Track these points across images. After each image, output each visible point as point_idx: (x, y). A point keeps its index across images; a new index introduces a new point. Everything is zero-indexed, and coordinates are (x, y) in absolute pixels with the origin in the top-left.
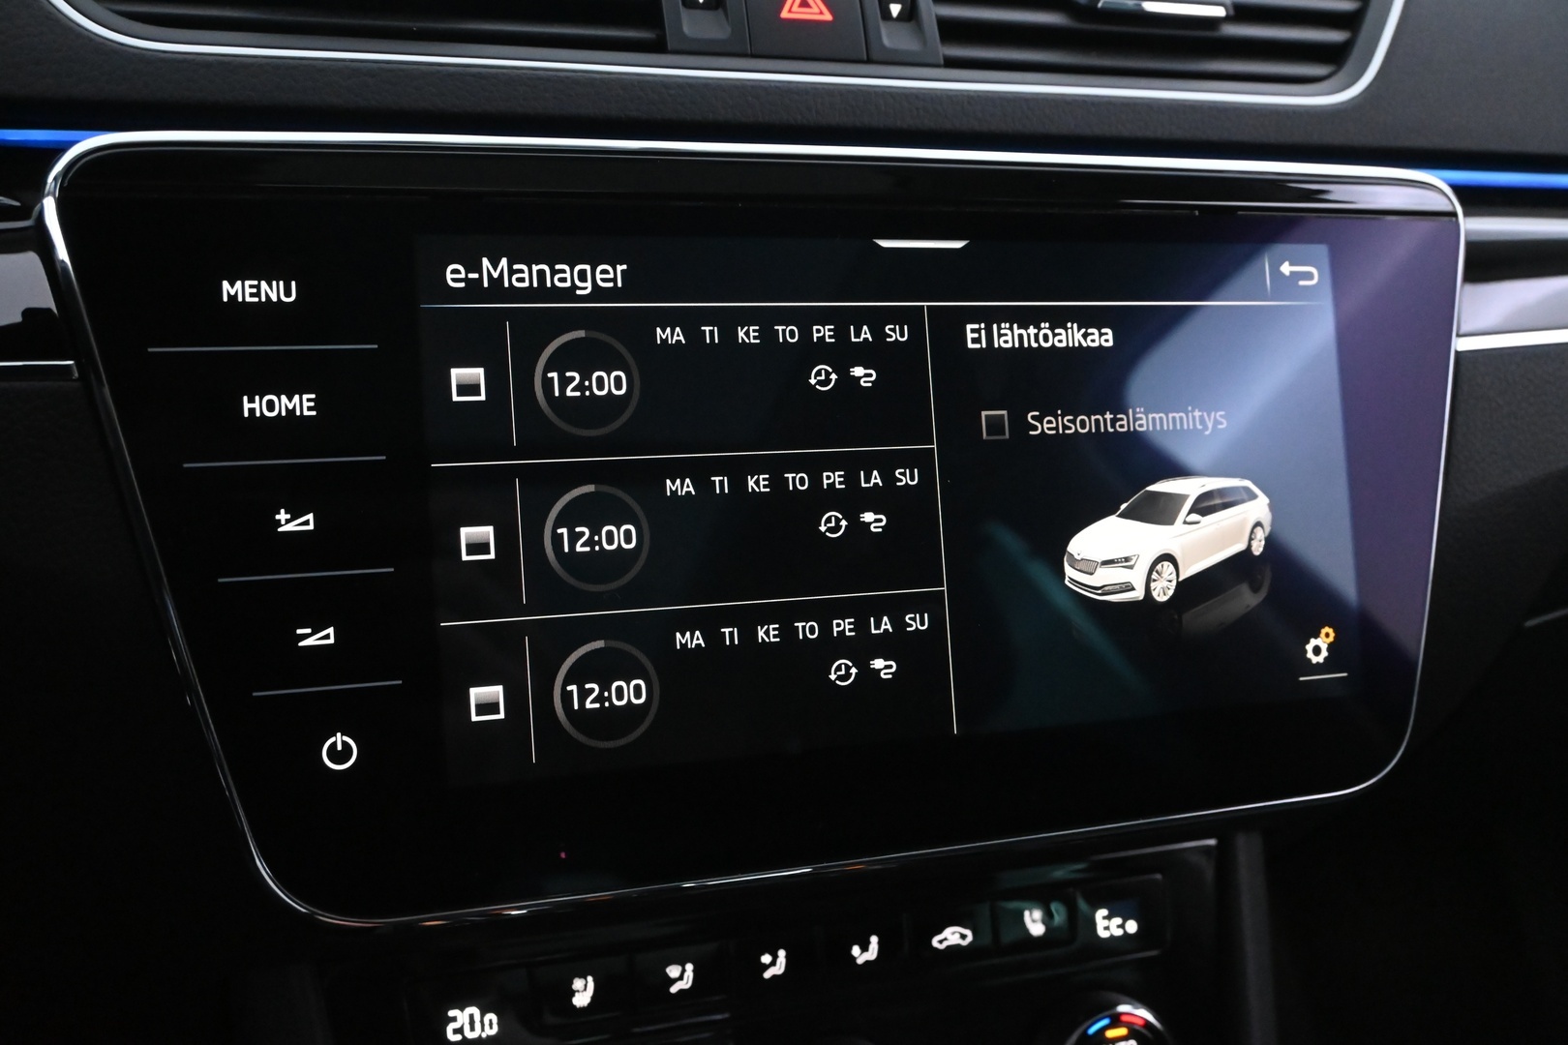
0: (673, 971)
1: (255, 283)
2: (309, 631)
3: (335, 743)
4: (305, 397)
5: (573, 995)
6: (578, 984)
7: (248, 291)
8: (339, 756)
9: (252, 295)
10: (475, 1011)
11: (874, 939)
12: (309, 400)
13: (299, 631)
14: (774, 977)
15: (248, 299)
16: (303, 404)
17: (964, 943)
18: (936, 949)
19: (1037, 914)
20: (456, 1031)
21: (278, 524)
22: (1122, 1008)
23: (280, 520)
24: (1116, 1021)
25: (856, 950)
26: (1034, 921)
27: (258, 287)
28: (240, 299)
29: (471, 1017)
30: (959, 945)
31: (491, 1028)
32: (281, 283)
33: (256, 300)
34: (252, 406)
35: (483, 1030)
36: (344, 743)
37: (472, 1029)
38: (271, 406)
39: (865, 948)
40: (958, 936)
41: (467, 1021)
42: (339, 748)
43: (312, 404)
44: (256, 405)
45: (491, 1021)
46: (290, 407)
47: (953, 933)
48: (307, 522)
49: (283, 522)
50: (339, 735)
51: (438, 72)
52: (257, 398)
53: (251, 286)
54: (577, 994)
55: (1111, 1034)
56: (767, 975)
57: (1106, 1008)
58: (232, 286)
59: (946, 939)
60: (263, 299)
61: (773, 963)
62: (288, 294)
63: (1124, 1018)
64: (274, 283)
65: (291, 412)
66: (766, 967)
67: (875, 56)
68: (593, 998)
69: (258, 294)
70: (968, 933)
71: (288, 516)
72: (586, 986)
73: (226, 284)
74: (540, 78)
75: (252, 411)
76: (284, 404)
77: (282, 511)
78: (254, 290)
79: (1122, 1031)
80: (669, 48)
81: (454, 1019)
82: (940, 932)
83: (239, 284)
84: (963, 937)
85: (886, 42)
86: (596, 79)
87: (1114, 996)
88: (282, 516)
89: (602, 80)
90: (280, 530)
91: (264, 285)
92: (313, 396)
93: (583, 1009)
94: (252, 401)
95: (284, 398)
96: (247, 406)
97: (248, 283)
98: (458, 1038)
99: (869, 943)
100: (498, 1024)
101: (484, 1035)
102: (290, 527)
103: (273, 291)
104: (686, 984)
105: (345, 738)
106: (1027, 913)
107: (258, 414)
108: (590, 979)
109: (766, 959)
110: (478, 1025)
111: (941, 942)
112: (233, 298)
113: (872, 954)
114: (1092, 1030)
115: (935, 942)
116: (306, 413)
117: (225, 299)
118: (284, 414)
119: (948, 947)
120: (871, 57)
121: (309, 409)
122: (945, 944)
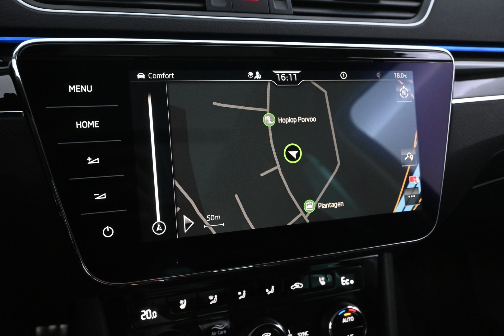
0: (211, 298)
2: (98, 194)
3: (107, 229)
5: (180, 305)
6: (181, 302)
7: (77, 88)
8: (108, 233)
9: (78, 90)
10: (149, 310)
11: (273, 287)
12: (97, 123)
13: (95, 195)
14: (242, 299)
15: (77, 91)
16: (95, 124)
17: (301, 288)
18: (292, 289)
19: (323, 278)
20: (144, 317)
21: (88, 161)
22: (349, 307)
24: (347, 311)
25: (267, 290)
26: (322, 281)
27: (80, 87)
28: (75, 91)
29: (149, 312)
30: (299, 289)
31: (155, 316)
32: (87, 86)
33: (80, 91)
34: (79, 125)
35: (152, 316)
36: (109, 229)
37: (149, 316)
38: (85, 125)
39: (270, 290)
40: (298, 285)
41: (147, 314)
43: (98, 124)
44: (80, 124)
45: (155, 313)
46: (91, 125)
47: (297, 285)
48: (97, 161)
49: (89, 161)
50: (108, 226)
51: (135, 18)
53: (78, 87)
54: (181, 305)
55: (346, 315)
56: (240, 298)
57: (344, 307)
58: (72, 87)
59: (295, 286)
60: (82, 91)
61: (242, 295)
62: (89, 89)
63: (350, 310)
64: (85, 86)
65: (91, 127)
66: (240, 296)
67: (272, 12)
68: (186, 306)
69: (80, 90)
70: (302, 284)
71: (91, 159)
72: (184, 302)
73: (70, 87)
74: (167, 20)
75: (79, 126)
76: (89, 124)
77: (89, 157)
78: (79, 88)
79: (349, 314)
80: (207, 10)
81: (143, 313)
82: (293, 284)
83: (74, 86)
84: (300, 286)
85: (275, 7)
86: (184, 20)
87: (346, 303)
88: (89, 159)
89: (186, 20)
90: (88, 163)
91: (82, 87)
92: (98, 121)
93: (183, 309)
94: (79, 123)
95: (89, 122)
96: (77, 125)
97: (77, 86)
98: (145, 319)
99: (271, 288)
100: (157, 314)
101: (152, 318)
102: (92, 162)
103: (85, 89)
104: (215, 301)
105: (110, 228)
106: (320, 278)
107: (81, 127)
108: (185, 300)
109: (240, 293)
111: (293, 287)
112: (72, 91)
113: (272, 291)
114: (340, 314)
115: (292, 287)
116: (96, 127)
117: (70, 91)
118: (89, 127)
119: (296, 289)
120: (270, 12)
121: (97, 125)
122: (295, 288)
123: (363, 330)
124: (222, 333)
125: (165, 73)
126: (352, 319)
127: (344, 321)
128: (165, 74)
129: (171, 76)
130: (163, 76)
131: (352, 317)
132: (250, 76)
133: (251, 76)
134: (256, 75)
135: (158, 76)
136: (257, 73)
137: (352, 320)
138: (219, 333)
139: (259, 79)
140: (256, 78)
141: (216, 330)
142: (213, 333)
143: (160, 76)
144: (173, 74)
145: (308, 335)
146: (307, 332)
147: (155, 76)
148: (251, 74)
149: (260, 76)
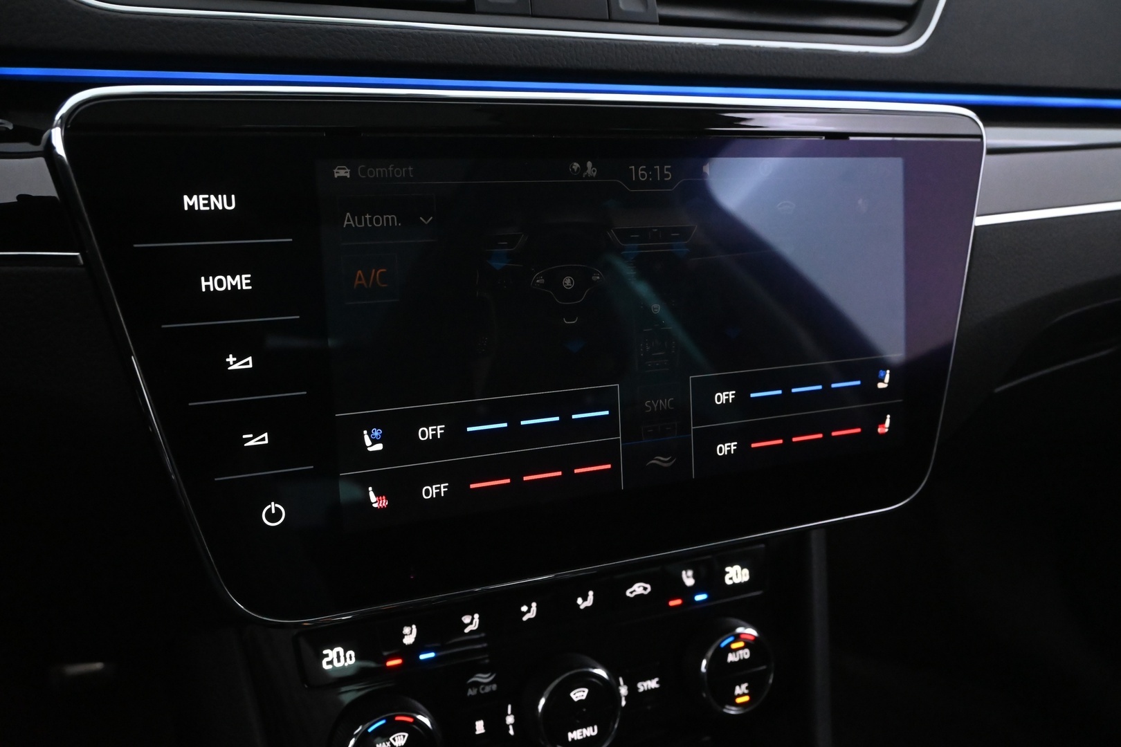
0: (466, 619)
1: (207, 196)
2: (251, 436)
3: (270, 509)
4: (244, 276)
6: (406, 630)
7: (202, 202)
8: (273, 517)
9: (205, 205)
10: (341, 650)
11: (591, 593)
12: (246, 279)
13: (244, 436)
14: (529, 619)
15: (202, 208)
16: (242, 282)
17: (646, 593)
18: (629, 597)
19: (690, 573)
20: (328, 663)
21: (228, 364)
22: (740, 630)
23: (229, 362)
24: (738, 638)
25: (580, 601)
26: (688, 577)
27: (208, 199)
28: (196, 208)
29: (338, 653)
30: (642, 595)
31: (351, 660)
32: (225, 196)
33: (208, 208)
34: (207, 283)
35: (345, 661)
36: (276, 508)
37: (339, 661)
38: (220, 283)
39: (585, 599)
40: (642, 588)
41: (335, 656)
42: (273, 511)
43: (249, 281)
44: (210, 283)
45: (350, 655)
46: (234, 283)
47: (639, 587)
48: (248, 363)
49: (231, 363)
50: (273, 503)
51: (320, 29)
52: (211, 278)
53: (204, 199)
54: (406, 637)
55: (734, 646)
56: (525, 618)
57: (730, 630)
58: (191, 199)
59: (634, 591)
60: (213, 208)
61: (529, 611)
63: (742, 636)
64: (220, 196)
65: (234, 287)
66: (524, 614)
67: (614, 16)
68: (416, 638)
69: (208, 205)
70: (648, 586)
71: (235, 359)
72: (411, 631)
73: (186, 198)
74: (391, 34)
75: (208, 287)
76: (229, 282)
77: (231, 356)
78: (206, 202)
79: (741, 644)
80: (476, 10)
81: (327, 656)
82: (631, 586)
83: (195, 197)
84: (645, 589)
85: (622, 6)
86: (428, 35)
87: (734, 621)
88: (231, 359)
89: (432, 35)
90: (229, 368)
91: (213, 198)
92: (249, 276)
93: (409, 646)
94: (207, 280)
95: (229, 278)
96: (204, 284)
97: (201, 197)
98: (330, 667)
99: (588, 595)
100: (355, 657)
101: (346, 664)
102: (236, 367)
103: (219, 202)
104: (474, 627)
105: (277, 505)
106: (684, 572)
107: (212, 289)
108: (414, 626)
109: (524, 609)
110: (342, 658)
111: (631, 593)
112: (191, 208)
113: (590, 602)
114: (723, 644)
115: (628, 593)
116: (245, 287)
117: (186, 208)
118: (229, 288)
119: (636, 596)
120: (611, 17)
121: (247, 284)
122: (634, 594)
123: (765, 674)
124: (488, 689)
125: (392, 165)
126: (746, 654)
127: (731, 658)
128: (394, 167)
129: (407, 172)
130: (388, 171)
131: (747, 651)
132: (573, 170)
133: (576, 170)
134: (587, 169)
135: (379, 171)
136: (589, 164)
137: (747, 657)
138: (483, 689)
139: (592, 178)
140: (587, 176)
141: (477, 684)
142: (470, 690)
143: (384, 171)
144: (410, 169)
145: (657, 686)
146: (657, 679)
147: (371, 173)
148: (576, 166)
149: (594, 171)
